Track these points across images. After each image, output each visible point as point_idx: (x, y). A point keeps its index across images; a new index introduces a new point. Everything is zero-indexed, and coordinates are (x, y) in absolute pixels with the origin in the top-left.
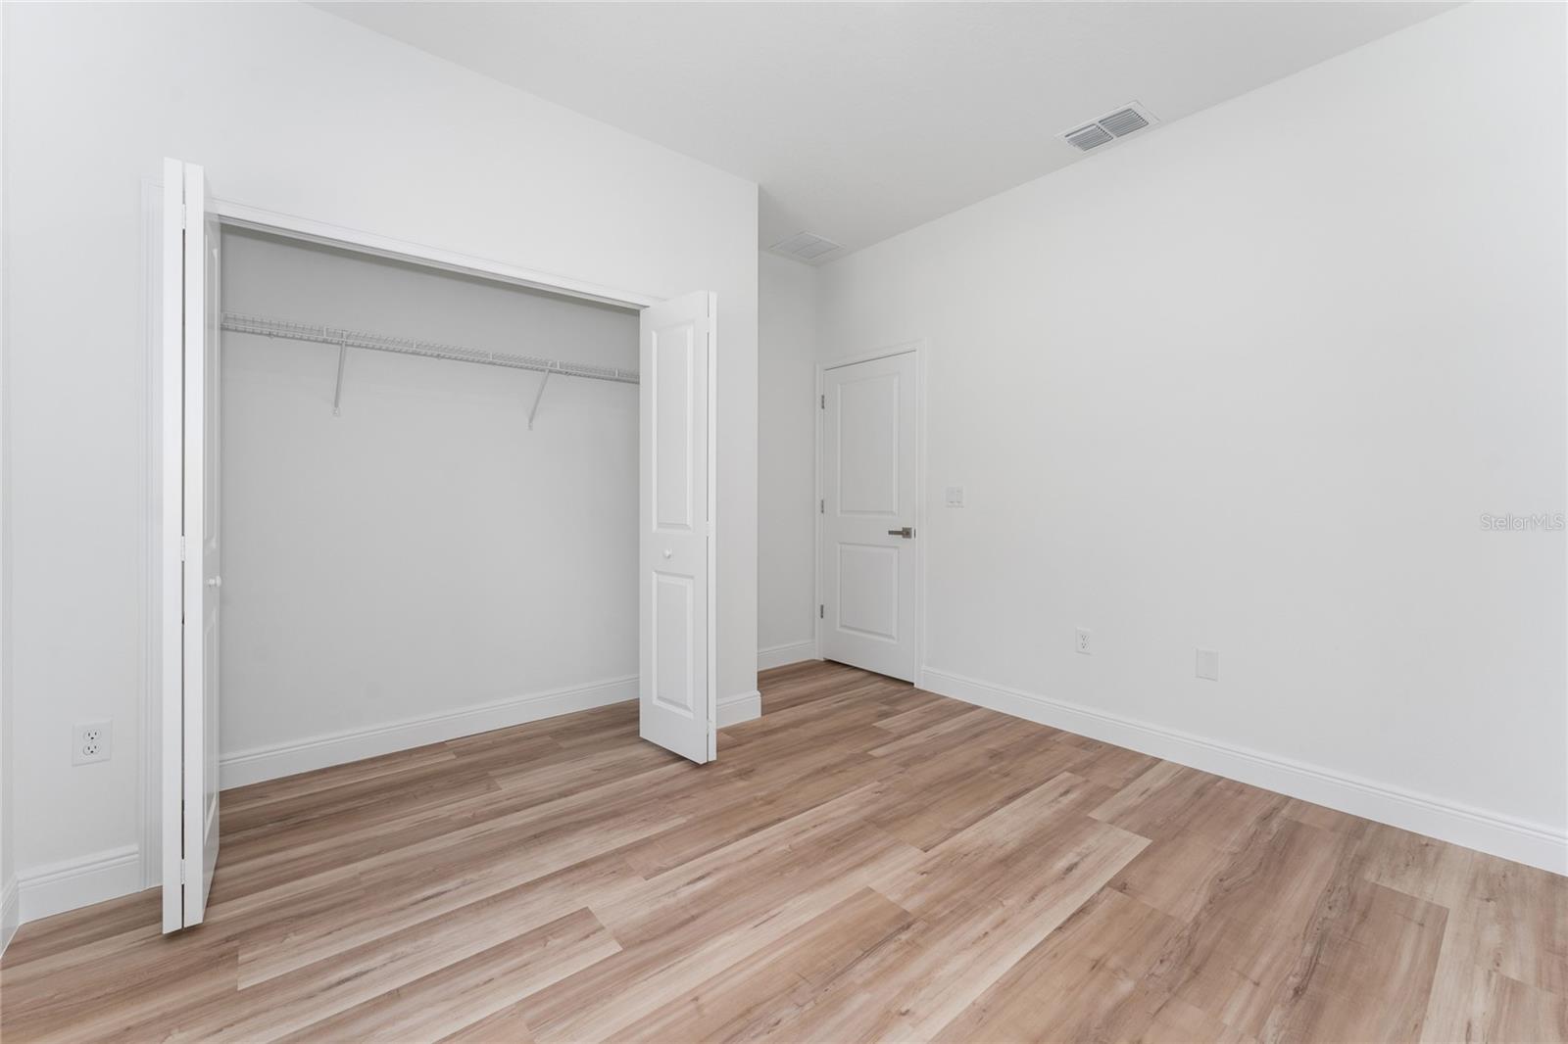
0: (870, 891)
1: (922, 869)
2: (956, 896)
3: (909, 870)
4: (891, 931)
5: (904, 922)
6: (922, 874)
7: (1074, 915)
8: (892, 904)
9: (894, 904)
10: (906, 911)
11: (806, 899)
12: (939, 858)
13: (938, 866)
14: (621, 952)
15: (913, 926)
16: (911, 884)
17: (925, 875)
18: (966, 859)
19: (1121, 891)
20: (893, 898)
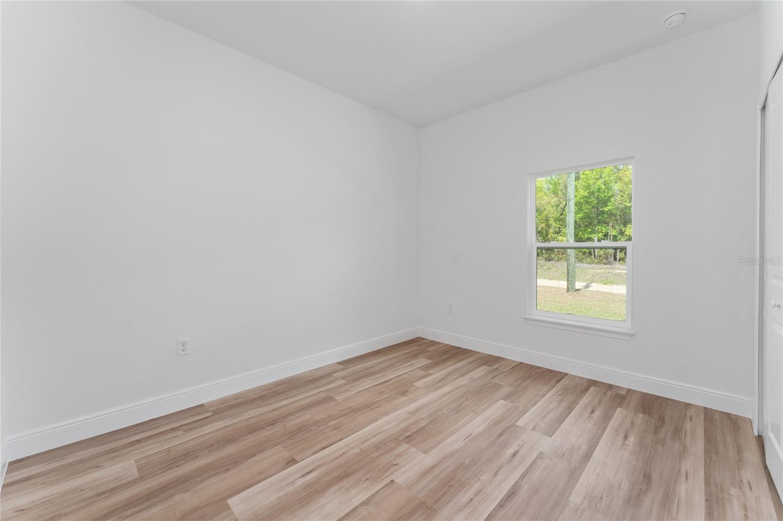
0: (425, 452)
1: (396, 467)
2: (382, 452)
3: (404, 466)
4: (414, 436)
5: (408, 439)
6: (397, 464)
7: (329, 446)
8: (413, 446)
9: (413, 447)
10: (407, 443)
11: (456, 446)
12: (385, 475)
13: (386, 471)
14: (515, 423)
15: (404, 437)
16: (404, 457)
17: (395, 463)
18: (368, 476)
19: (295, 459)
20: (414, 449)
